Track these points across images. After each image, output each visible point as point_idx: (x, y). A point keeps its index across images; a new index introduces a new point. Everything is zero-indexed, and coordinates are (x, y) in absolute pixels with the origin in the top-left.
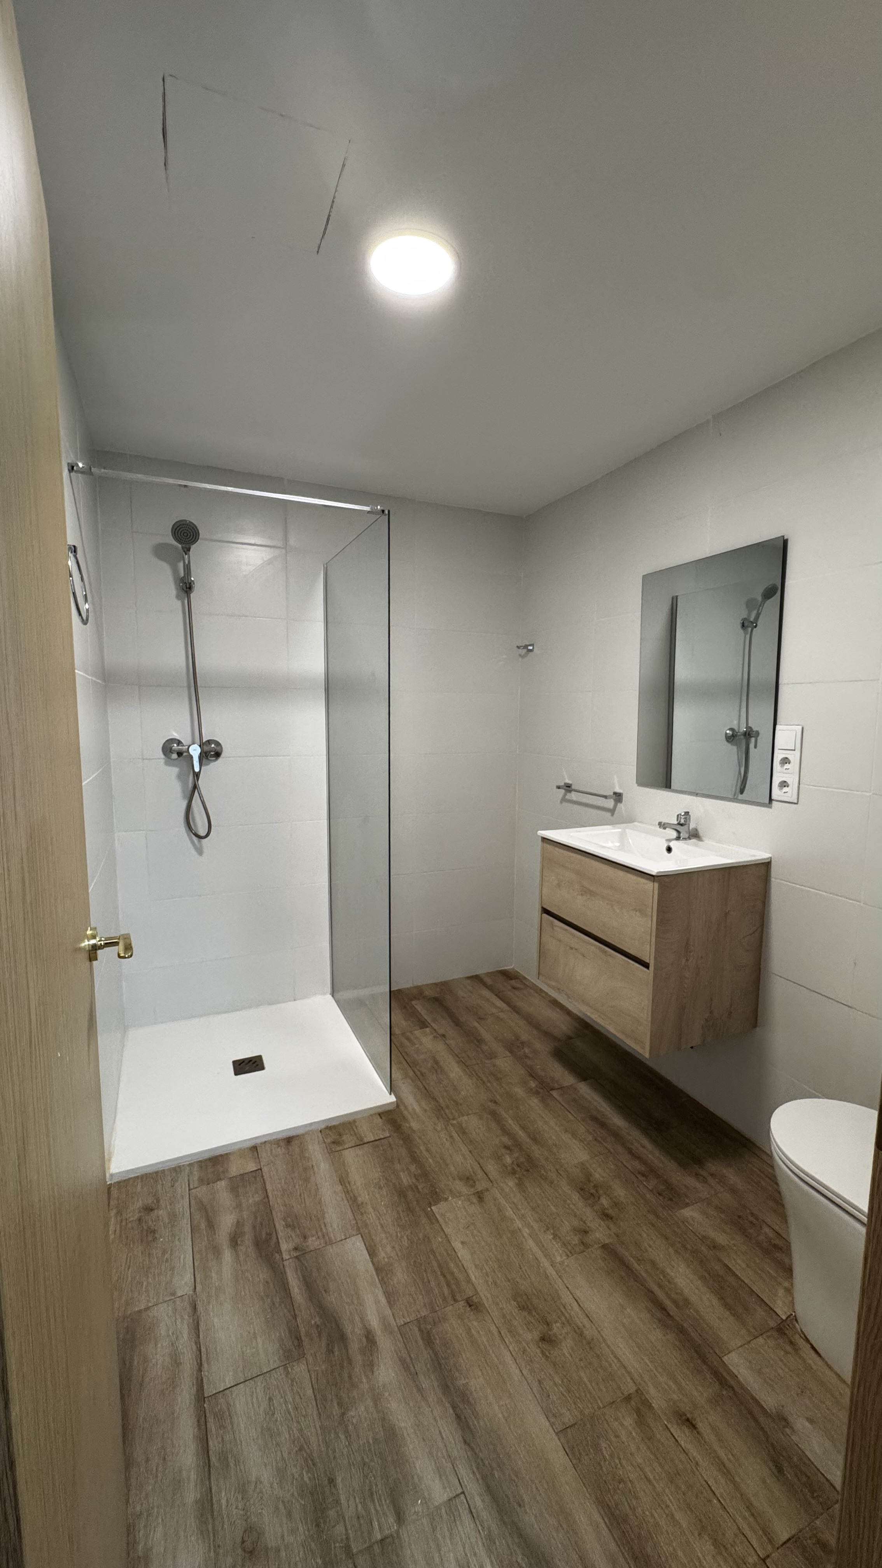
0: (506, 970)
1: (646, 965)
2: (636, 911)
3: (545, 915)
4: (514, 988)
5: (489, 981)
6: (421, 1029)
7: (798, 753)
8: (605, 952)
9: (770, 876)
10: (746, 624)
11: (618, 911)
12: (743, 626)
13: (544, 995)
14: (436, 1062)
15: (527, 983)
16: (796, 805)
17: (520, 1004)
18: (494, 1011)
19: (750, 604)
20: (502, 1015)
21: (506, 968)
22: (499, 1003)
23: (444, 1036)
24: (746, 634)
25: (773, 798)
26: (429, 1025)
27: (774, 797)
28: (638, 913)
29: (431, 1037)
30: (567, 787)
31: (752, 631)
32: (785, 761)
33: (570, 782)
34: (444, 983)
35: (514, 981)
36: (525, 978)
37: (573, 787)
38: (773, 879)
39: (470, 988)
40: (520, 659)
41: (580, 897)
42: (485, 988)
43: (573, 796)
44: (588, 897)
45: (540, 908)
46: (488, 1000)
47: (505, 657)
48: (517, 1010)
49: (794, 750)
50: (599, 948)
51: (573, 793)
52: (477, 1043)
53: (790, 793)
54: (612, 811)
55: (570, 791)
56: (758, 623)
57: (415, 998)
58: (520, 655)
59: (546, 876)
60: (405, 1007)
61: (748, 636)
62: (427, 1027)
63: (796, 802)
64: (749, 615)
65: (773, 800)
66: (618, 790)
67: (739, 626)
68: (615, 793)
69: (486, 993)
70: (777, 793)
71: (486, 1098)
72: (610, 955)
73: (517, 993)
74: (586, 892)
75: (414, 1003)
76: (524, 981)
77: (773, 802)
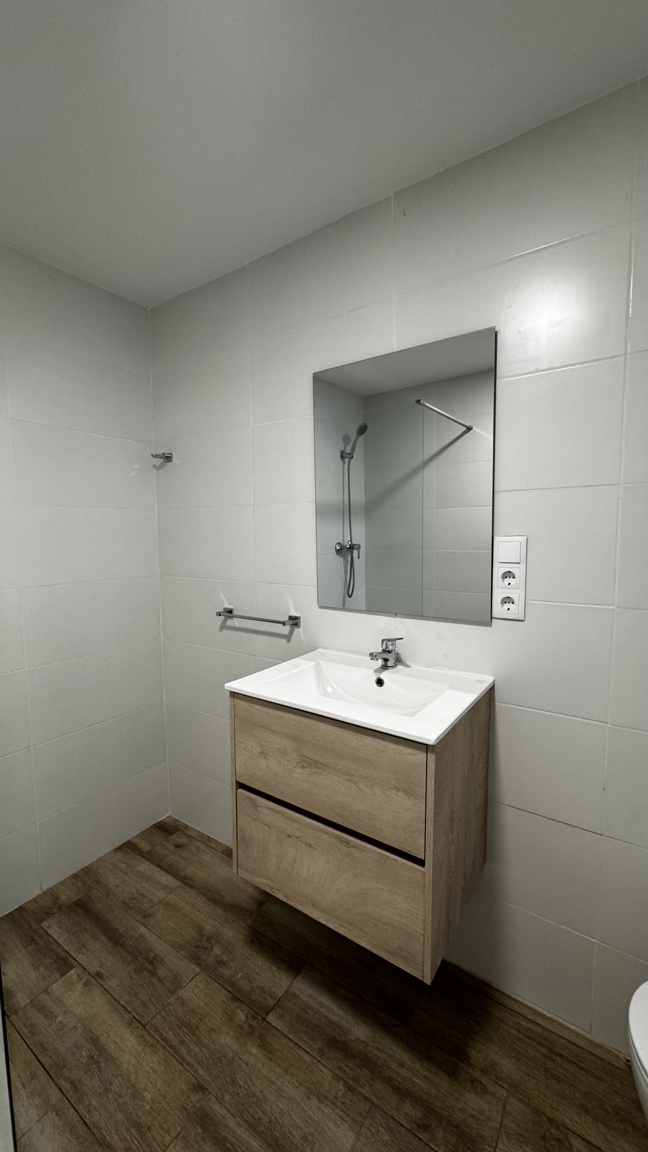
0: (160, 821)
1: (421, 863)
2: (398, 790)
3: (240, 790)
4: (178, 846)
5: (145, 846)
6: (62, 975)
7: (522, 566)
8: (347, 843)
9: (494, 701)
10: (344, 456)
11: (366, 790)
12: (342, 457)
13: (214, 845)
14: (95, 1041)
15: (191, 834)
16: (522, 623)
17: (190, 871)
18: (161, 894)
19: (346, 439)
20: (173, 899)
21: (161, 819)
22: (166, 879)
23: (99, 975)
24: (344, 463)
25: (493, 616)
26: (75, 964)
27: (495, 615)
28: (400, 794)
29: (80, 986)
30: (227, 612)
31: (349, 461)
32: (508, 575)
33: (231, 607)
34: (87, 871)
35: (175, 835)
36: (187, 827)
37: (235, 613)
38: (497, 703)
39: (123, 866)
40: (155, 471)
41: (299, 770)
42: (143, 860)
43: (236, 622)
44: (314, 769)
45: (235, 783)
46: (148, 879)
47: (136, 466)
48: (187, 882)
49: (519, 563)
50: (337, 837)
51: (235, 619)
52: (150, 967)
53: (515, 610)
54: (288, 637)
55: (232, 618)
56: (354, 455)
57: (47, 914)
58: (154, 466)
59: (240, 742)
60: (33, 940)
61: (346, 466)
62: (71, 967)
63: (523, 619)
64: (345, 448)
65: (494, 618)
66: (294, 614)
67: (339, 456)
68: (291, 618)
69: (145, 867)
70: (499, 610)
71: (184, 1087)
72: (354, 847)
73: (183, 853)
74: (307, 763)
75: (45, 924)
76: (187, 832)
77: (493, 620)
